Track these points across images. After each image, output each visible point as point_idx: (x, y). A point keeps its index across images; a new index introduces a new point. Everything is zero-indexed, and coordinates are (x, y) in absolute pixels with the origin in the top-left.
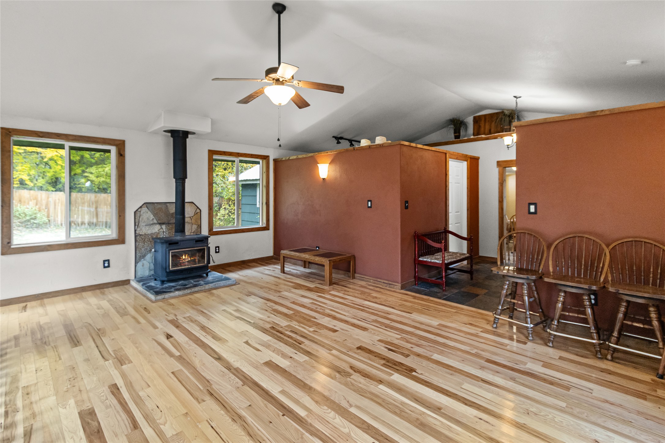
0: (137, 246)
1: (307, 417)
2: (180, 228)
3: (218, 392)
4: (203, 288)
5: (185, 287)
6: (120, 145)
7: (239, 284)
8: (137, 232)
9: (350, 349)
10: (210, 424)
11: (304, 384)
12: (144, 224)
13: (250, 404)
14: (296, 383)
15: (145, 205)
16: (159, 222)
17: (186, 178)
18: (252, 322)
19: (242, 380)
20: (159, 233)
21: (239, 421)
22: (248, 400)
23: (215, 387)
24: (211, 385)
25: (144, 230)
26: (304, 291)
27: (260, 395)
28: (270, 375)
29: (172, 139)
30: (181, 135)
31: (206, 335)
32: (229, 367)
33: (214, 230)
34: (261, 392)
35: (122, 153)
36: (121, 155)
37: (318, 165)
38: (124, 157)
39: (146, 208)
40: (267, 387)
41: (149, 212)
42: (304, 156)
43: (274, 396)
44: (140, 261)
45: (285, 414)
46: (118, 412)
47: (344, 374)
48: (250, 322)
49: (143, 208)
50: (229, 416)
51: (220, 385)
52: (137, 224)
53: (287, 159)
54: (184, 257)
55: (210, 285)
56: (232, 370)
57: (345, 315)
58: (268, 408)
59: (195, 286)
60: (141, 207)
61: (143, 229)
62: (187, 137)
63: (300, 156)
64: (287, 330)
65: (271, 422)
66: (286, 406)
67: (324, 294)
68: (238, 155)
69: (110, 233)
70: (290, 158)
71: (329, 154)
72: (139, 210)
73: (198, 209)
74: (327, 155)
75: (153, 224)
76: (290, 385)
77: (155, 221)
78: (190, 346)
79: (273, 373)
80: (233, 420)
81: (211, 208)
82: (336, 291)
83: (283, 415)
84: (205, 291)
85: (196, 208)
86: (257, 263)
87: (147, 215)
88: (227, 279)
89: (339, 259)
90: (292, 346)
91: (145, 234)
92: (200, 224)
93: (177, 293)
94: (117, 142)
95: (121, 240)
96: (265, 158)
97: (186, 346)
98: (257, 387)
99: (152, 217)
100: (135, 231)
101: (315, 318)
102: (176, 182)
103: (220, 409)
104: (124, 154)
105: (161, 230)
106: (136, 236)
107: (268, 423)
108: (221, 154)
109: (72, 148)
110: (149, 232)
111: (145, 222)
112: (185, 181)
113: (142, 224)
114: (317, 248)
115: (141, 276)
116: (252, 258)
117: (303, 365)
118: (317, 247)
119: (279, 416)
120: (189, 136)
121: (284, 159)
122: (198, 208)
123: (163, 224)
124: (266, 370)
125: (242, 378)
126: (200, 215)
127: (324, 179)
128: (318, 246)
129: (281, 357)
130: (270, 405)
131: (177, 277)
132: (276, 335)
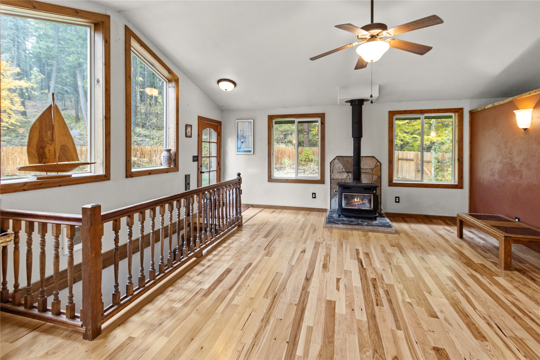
0: (332, 186)
1: (298, 358)
2: (357, 176)
3: (280, 298)
4: (363, 228)
5: (350, 223)
6: (322, 116)
7: (399, 234)
8: (332, 177)
9: (423, 343)
10: (251, 312)
11: (332, 336)
12: (336, 172)
13: (282, 318)
14: (327, 330)
15: (337, 158)
16: (347, 171)
17: (362, 137)
18: (365, 267)
19: (300, 301)
20: (346, 179)
21: (264, 323)
22: (284, 316)
23: (283, 294)
24: (282, 292)
25: (338, 176)
26: (459, 263)
27: (295, 319)
28: (320, 311)
29: (351, 107)
30: (357, 103)
31: (323, 261)
32: (305, 288)
33: (394, 182)
34: (298, 317)
35: (323, 122)
36: (323, 123)
37: (514, 111)
38: (324, 124)
39: (338, 160)
40: (306, 317)
41: (340, 163)
42: (501, 102)
43: (301, 326)
44: (334, 197)
45: (290, 343)
46: (235, 277)
47: (378, 357)
48: (362, 266)
49: (336, 160)
50: (264, 315)
51: (285, 296)
52: (332, 171)
53: (482, 109)
54: (356, 200)
55: (369, 227)
56: (304, 291)
57: (475, 309)
58: (287, 330)
59: (358, 224)
60: (334, 159)
61: (336, 175)
62: (363, 104)
63: (496, 104)
64: (383, 288)
65: (275, 339)
66: (297, 338)
67: (482, 275)
68: (422, 112)
69: (317, 176)
70: (486, 108)
71: (533, 96)
72: (333, 161)
73: (378, 163)
74: (531, 97)
75: (342, 172)
76: (321, 328)
77: (344, 170)
78: (305, 263)
79: (323, 311)
80: (263, 320)
81: (391, 162)
82: (507, 280)
83: (288, 342)
84: (363, 231)
85: (377, 161)
86: (442, 221)
87: (339, 165)
88: (390, 226)
89: (529, 239)
90: (368, 302)
91: (337, 179)
92: (380, 175)
93: (341, 226)
94: (320, 115)
95: (322, 181)
96: (459, 111)
97: (304, 261)
98: (301, 312)
99: (342, 167)
100: (331, 176)
101: (430, 293)
102: (354, 140)
103: (266, 308)
104: (324, 123)
105: (348, 177)
106: (331, 180)
107: (273, 338)
108: (401, 114)
109: (299, 122)
110: (340, 178)
111: (336, 170)
112: (361, 139)
113: (335, 171)
114: (517, 220)
115: (334, 209)
116: (438, 215)
117: (352, 322)
118: (516, 218)
119: (285, 340)
120: (364, 103)
121: (479, 109)
122: (378, 161)
123: (350, 172)
124: (323, 306)
125: (302, 299)
126: (380, 168)
127: (525, 129)
128: (518, 217)
129: (346, 305)
130: (290, 330)
131: (351, 215)
132: (368, 286)
